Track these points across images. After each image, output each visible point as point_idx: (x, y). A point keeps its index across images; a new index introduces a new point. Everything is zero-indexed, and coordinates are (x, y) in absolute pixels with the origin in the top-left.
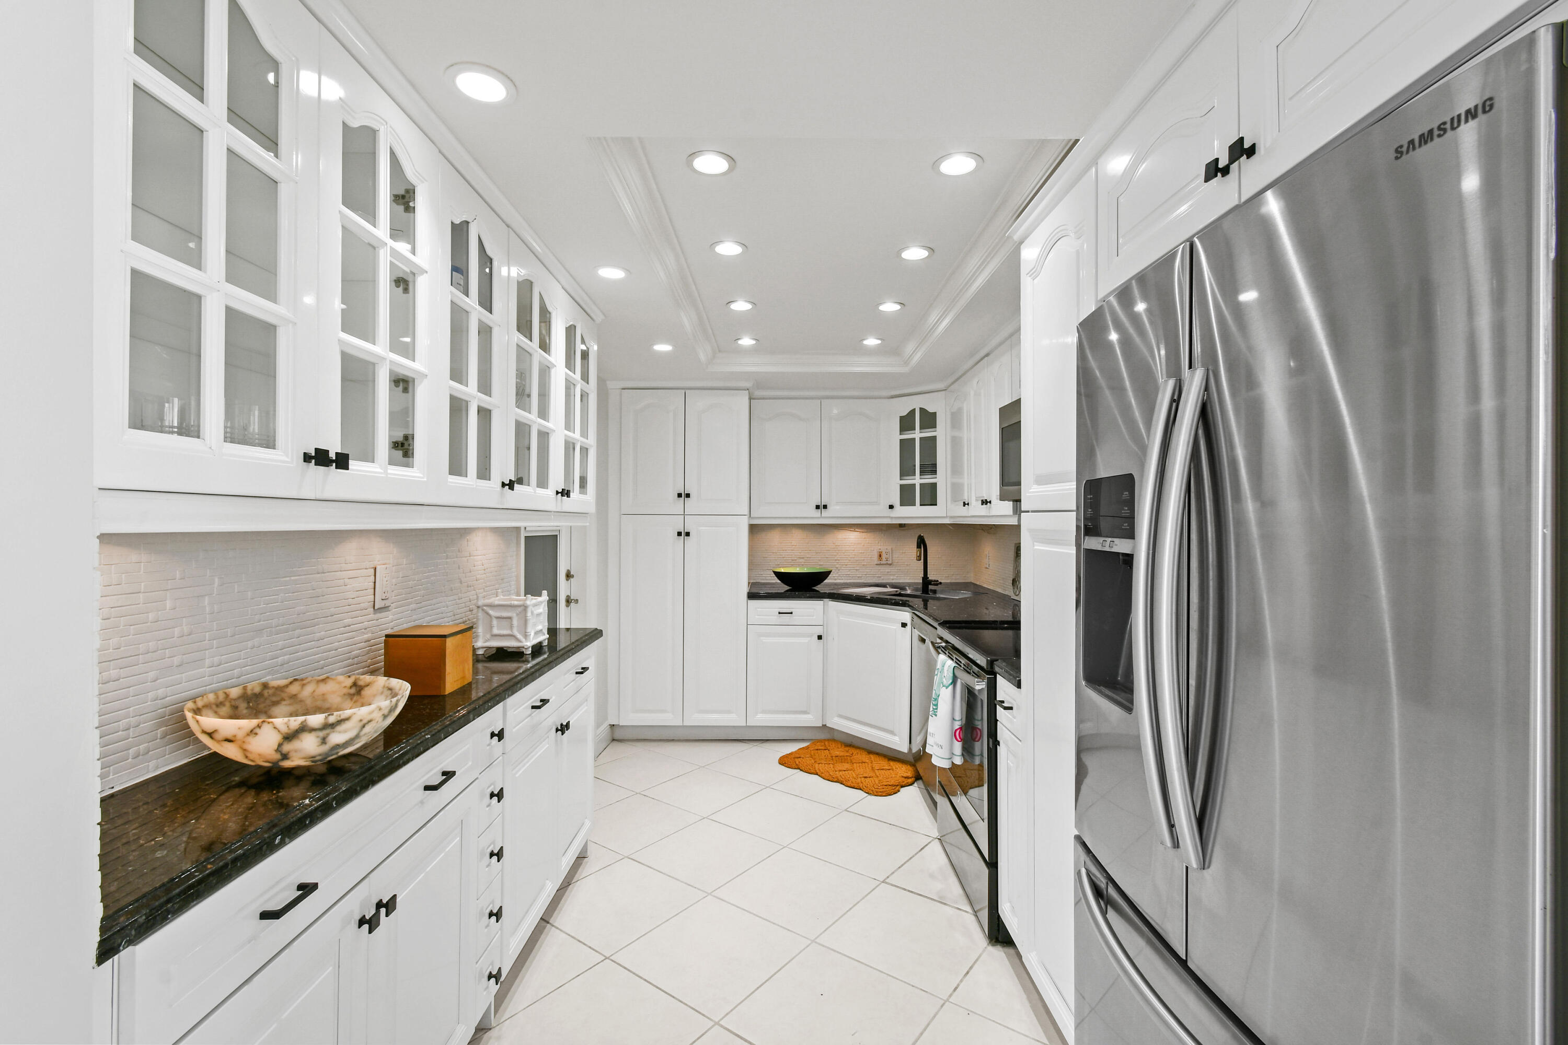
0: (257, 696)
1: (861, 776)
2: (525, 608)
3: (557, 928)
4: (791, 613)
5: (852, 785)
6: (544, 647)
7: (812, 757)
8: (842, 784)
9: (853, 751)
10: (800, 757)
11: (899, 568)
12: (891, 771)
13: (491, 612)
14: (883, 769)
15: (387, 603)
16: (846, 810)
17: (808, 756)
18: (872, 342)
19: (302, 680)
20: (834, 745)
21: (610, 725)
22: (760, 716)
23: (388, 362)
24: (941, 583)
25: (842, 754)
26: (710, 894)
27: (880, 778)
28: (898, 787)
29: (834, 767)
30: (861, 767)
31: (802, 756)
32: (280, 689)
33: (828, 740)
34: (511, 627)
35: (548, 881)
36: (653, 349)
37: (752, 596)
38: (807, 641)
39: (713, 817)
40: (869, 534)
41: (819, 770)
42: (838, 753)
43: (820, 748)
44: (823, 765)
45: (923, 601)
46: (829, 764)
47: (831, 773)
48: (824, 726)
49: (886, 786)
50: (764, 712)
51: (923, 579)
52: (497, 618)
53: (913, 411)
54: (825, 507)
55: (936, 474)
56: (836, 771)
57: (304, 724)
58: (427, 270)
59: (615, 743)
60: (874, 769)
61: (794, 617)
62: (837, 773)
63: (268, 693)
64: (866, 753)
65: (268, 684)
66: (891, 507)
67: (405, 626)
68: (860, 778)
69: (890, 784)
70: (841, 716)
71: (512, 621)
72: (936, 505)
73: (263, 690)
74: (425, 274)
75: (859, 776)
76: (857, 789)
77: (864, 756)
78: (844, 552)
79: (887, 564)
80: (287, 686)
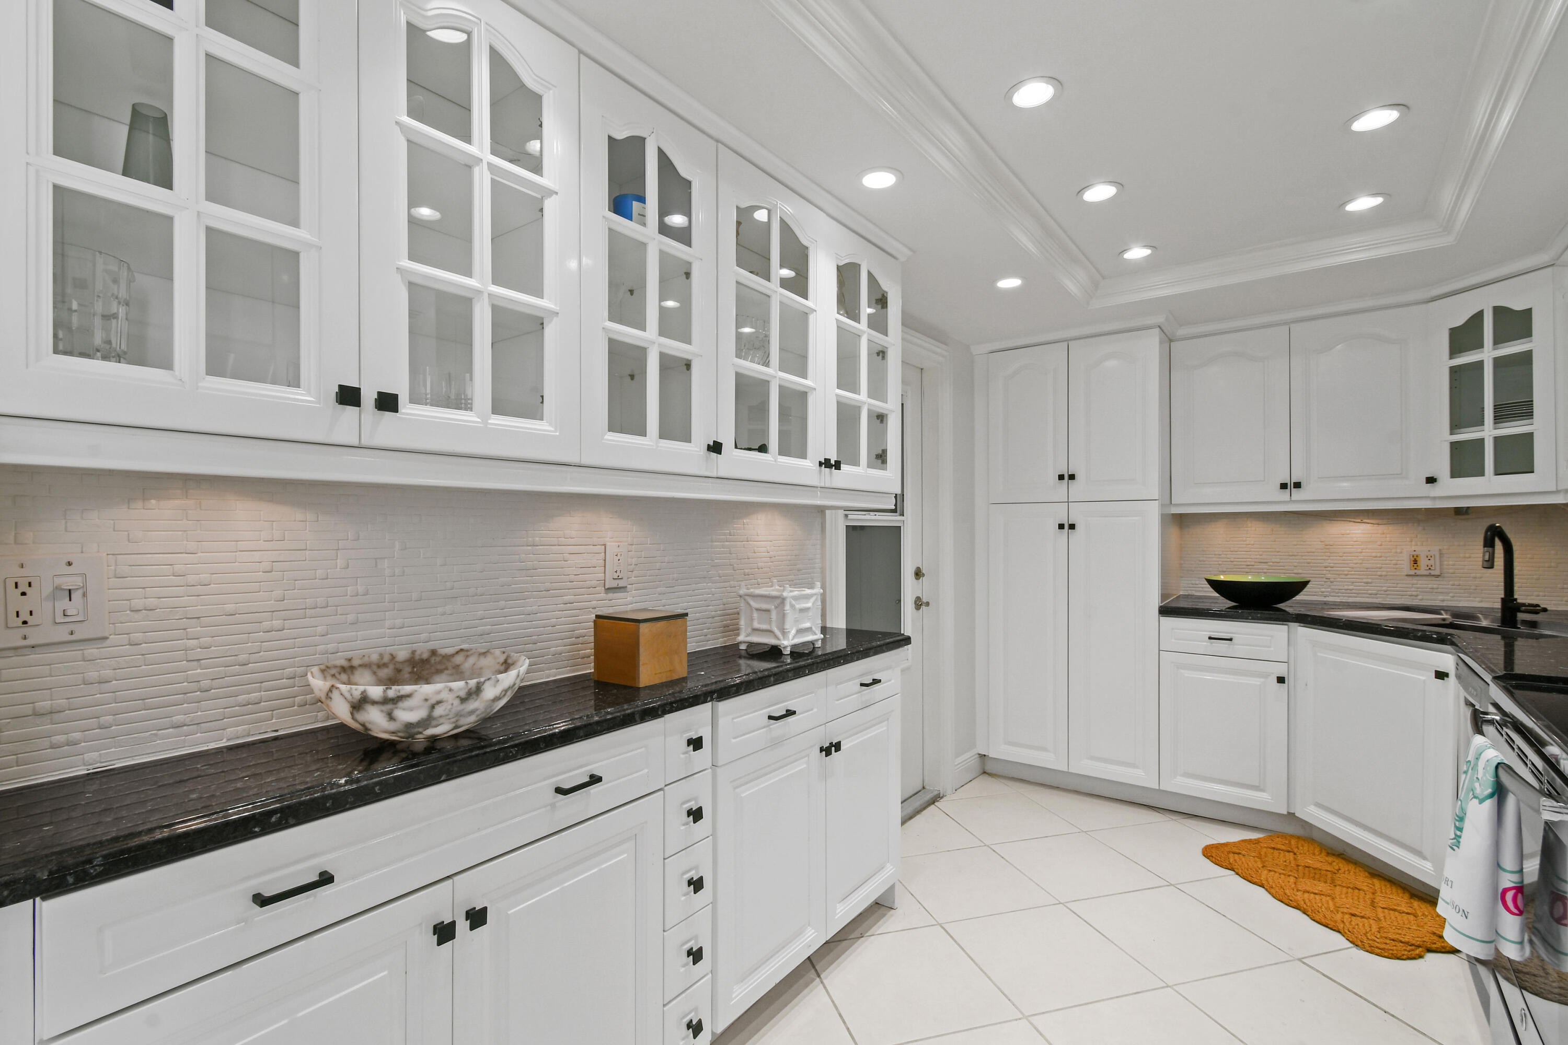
0: (424, 662)
1: (1345, 910)
2: (783, 600)
3: (825, 987)
4: (1231, 640)
5: (1323, 921)
6: (817, 649)
7: (1261, 859)
8: (1305, 913)
9: (1341, 866)
10: (1240, 853)
11: (1456, 583)
12: (1411, 917)
13: (752, 603)
14: (1395, 910)
15: (621, 583)
16: (1300, 960)
17: (1253, 854)
18: (1363, 204)
19: (467, 651)
20: (1306, 848)
21: (979, 754)
22: (1180, 780)
23: (486, 296)
24: (1545, 610)
25: (1318, 865)
26: (1026, 1018)
27: (1384, 924)
28: (1420, 949)
29: (1295, 883)
30: (1350, 895)
31: (1243, 852)
32: (448, 657)
33: (1298, 838)
34: (770, 622)
35: (809, 929)
36: (997, 286)
37: (1166, 611)
38: (1259, 683)
39: (1068, 905)
40: (1391, 528)
41: (1267, 880)
42: (1310, 862)
43: (1279, 846)
44: (1277, 874)
45: (1503, 638)
46: (1289, 876)
47: (1287, 892)
48: (1291, 815)
49: (1393, 940)
50: (1187, 775)
51: (1504, 601)
52: (757, 610)
53: (1479, 316)
54: (1298, 485)
55: (1532, 418)
56: (1298, 890)
57: (365, 694)
58: (556, 191)
59: (986, 777)
60: (1376, 905)
61: (1235, 646)
62: (1299, 893)
63: (435, 660)
64: (1367, 874)
65: (436, 651)
66: (1431, 480)
67: (630, 607)
68: (1343, 913)
69: (1401, 939)
70: (1319, 805)
71: (770, 615)
72: (1533, 472)
73: (431, 656)
74: (554, 195)
75: (1341, 910)
76: (1334, 930)
77: (1361, 879)
78: (1341, 554)
79: (1430, 575)
80: (453, 655)
